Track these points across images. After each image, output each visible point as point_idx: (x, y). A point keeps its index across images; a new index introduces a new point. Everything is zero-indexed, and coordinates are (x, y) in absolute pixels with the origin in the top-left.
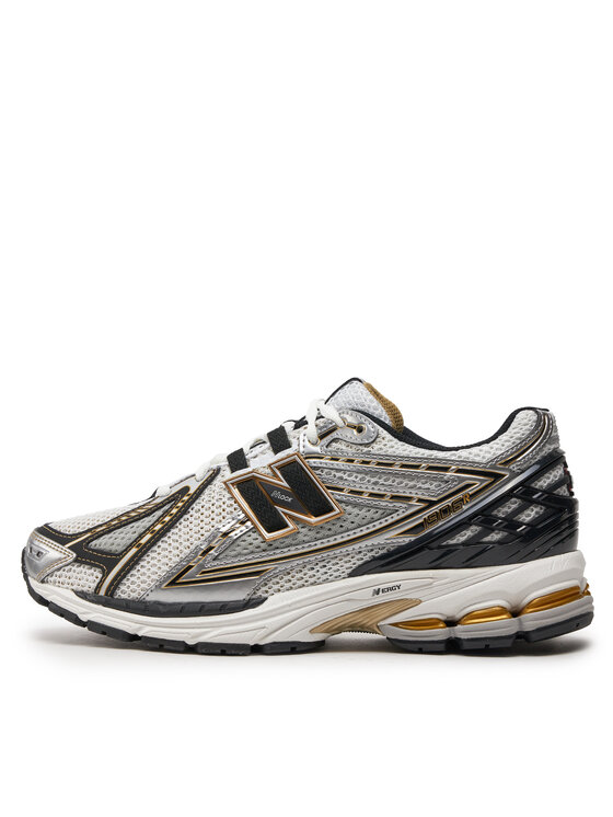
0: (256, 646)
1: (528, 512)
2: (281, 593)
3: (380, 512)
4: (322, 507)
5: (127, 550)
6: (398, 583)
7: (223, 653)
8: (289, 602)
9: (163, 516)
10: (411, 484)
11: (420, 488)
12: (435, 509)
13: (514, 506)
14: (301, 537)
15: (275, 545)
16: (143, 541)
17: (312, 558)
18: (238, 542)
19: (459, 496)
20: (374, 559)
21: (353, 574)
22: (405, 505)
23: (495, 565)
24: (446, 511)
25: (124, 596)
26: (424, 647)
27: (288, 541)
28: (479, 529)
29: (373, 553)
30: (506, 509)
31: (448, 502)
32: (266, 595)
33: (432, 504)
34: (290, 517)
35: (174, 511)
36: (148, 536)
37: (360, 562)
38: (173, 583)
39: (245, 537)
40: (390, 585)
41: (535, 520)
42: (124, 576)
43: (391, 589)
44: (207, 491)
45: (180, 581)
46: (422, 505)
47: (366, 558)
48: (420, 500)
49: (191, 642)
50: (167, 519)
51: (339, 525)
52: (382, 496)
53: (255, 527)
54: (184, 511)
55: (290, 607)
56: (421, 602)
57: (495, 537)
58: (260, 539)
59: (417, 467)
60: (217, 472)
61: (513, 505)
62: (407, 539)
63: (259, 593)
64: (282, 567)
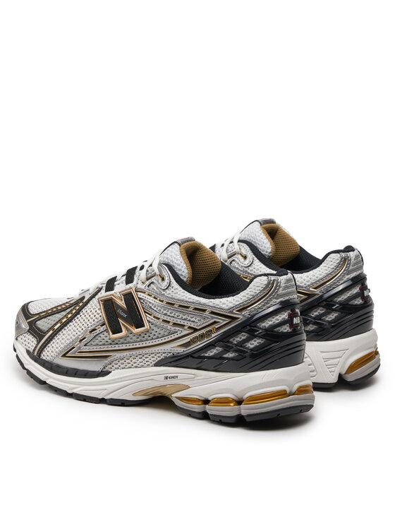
0: (103, 399)
1: (252, 342)
2: (119, 370)
3: (168, 331)
4: (139, 324)
5: (48, 331)
6: (175, 375)
7: (85, 400)
8: (121, 376)
9: (68, 313)
10: (184, 317)
11: (189, 320)
12: (197, 334)
13: (243, 338)
14: (128, 339)
15: (116, 342)
16: (56, 328)
17: (134, 352)
18: (97, 337)
19: (210, 328)
20: (166, 358)
21: (157, 365)
22: (181, 329)
23: (230, 372)
24: (202, 336)
25: (44, 358)
26: (192, 414)
27: (122, 341)
28: (221, 349)
29: (165, 355)
30: (238, 339)
31: (204, 331)
32: (110, 370)
33: (196, 330)
34: (125, 326)
35: (74, 311)
36: (59, 325)
37: (159, 359)
38: (64, 356)
39: (101, 335)
40: (173, 375)
41: (256, 347)
42: (45, 347)
43: (173, 377)
44: (91, 302)
45: (68, 355)
46: (190, 331)
47: (162, 357)
48: (190, 328)
49: (70, 392)
50: (70, 316)
51: (148, 335)
52: (169, 322)
53: (107, 329)
54: (78, 313)
55: (121, 380)
56: (189, 387)
57: (230, 355)
58: (108, 338)
59: (188, 307)
60: (99, 290)
61: (243, 336)
62: (181, 350)
63: (107, 369)
64: (118, 355)
